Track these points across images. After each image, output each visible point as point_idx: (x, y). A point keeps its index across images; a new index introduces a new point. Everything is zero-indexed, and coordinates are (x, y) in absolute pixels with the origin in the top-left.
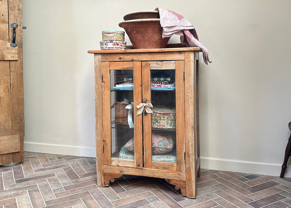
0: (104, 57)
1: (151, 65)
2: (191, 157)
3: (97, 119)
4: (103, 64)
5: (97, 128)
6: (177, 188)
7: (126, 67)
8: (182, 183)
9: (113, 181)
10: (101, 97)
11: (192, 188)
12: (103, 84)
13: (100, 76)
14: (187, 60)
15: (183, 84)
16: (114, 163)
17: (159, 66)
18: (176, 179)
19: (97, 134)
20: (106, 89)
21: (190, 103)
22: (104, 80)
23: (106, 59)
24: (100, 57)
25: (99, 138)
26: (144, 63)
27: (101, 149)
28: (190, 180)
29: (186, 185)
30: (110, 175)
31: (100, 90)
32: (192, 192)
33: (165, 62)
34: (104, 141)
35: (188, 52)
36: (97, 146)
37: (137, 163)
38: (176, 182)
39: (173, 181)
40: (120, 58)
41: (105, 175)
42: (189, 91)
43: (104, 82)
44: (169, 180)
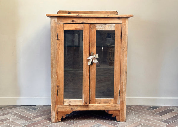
0: (59, 19)
1: (97, 27)
2: (124, 93)
3: (52, 70)
4: (58, 25)
5: (52, 77)
6: (113, 116)
7: (77, 28)
8: (117, 112)
9: (65, 117)
10: (56, 52)
11: (124, 115)
12: (58, 41)
13: (55, 35)
14: (123, 24)
15: (120, 42)
16: (66, 103)
17: (103, 28)
18: (113, 109)
19: (52, 82)
20: (60, 45)
21: (125, 55)
22: (59, 38)
23: (61, 21)
24: (56, 19)
25: (54, 85)
26: (92, 26)
27: (55, 93)
28: (122, 109)
29: (119, 113)
30: (63, 112)
31: (56, 46)
32: (124, 117)
33: (108, 25)
34: (58, 86)
35: (125, 18)
36: (52, 91)
37: (84, 102)
38: (113, 112)
39: (111, 112)
40: (73, 21)
41: (58, 113)
42: (124, 46)
43: (59, 40)
44: (108, 111)
